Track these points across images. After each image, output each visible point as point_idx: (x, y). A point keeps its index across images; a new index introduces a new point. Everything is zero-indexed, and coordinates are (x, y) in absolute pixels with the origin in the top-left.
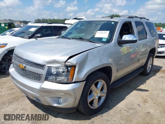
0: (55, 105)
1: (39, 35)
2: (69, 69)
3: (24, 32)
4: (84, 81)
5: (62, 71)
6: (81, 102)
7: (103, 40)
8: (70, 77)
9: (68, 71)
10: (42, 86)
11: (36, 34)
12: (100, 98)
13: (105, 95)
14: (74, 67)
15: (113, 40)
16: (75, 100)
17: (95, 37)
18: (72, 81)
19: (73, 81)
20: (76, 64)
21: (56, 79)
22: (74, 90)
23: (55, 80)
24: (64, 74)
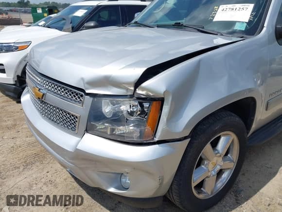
0: (112, 190)
1: (92, 24)
2: (146, 105)
3: (64, 19)
4: (185, 138)
5: (129, 110)
6: (175, 186)
7: (237, 27)
8: (148, 129)
9: (143, 112)
10: (80, 147)
11: (87, 21)
12: (220, 173)
13: (232, 166)
14: (160, 101)
15: (263, 27)
16: (161, 184)
17: (214, 20)
18: (153, 139)
19: (156, 139)
20: (164, 92)
21: (113, 130)
22: (157, 162)
23: (109, 133)
24: (132, 118)
